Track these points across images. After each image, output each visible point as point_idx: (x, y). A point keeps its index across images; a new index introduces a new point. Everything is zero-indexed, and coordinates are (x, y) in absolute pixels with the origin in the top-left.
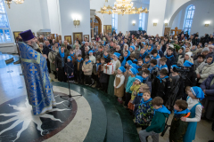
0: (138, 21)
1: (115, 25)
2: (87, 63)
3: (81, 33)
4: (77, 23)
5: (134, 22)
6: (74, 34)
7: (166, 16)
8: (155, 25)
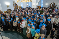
0: (28, 4)
1: (22, 6)
2: (15, 22)
3: (10, 10)
4: (8, 6)
5: (27, 5)
6: (8, 10)
7: (37, 3)
8: (34, 5)
